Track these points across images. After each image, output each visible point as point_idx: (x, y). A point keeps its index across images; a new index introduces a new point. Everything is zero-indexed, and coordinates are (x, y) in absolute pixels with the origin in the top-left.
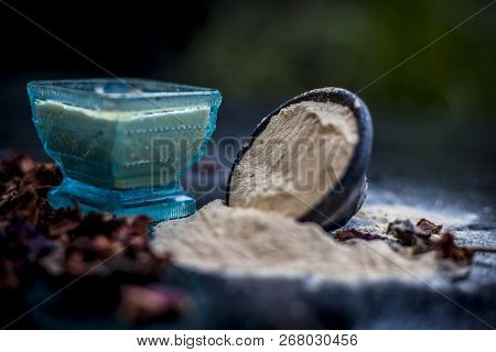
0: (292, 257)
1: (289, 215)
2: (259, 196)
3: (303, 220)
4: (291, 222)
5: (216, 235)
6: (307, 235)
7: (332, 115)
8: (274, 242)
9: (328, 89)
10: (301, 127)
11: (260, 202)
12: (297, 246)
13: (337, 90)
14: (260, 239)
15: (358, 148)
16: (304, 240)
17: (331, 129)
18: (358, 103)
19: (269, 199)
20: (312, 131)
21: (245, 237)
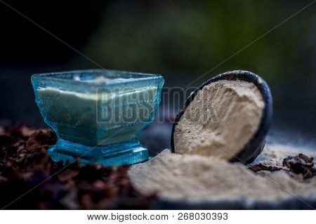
0: (230, 187)
1: (222, 158)
2: (198, 146)
3: (232, 161)
4: (224, 163)
5: (175, 175)
6: (237, 171)
7: (244, 89)
8: (216, 177)
9: (237, 72)
10: (222, 98)
11: (199, 150)
12: (232, 179)
13: (243, 72)
14: (207, 175)
15: (265, 110)
16: (236, 175)
17: (245, 99)
18: (260, 81)
19: (206, 147)
20: (231, 101)
21: (196, 175)
